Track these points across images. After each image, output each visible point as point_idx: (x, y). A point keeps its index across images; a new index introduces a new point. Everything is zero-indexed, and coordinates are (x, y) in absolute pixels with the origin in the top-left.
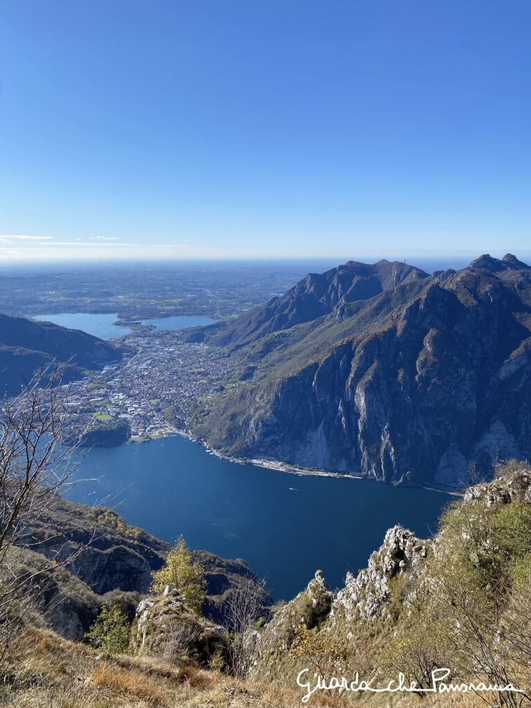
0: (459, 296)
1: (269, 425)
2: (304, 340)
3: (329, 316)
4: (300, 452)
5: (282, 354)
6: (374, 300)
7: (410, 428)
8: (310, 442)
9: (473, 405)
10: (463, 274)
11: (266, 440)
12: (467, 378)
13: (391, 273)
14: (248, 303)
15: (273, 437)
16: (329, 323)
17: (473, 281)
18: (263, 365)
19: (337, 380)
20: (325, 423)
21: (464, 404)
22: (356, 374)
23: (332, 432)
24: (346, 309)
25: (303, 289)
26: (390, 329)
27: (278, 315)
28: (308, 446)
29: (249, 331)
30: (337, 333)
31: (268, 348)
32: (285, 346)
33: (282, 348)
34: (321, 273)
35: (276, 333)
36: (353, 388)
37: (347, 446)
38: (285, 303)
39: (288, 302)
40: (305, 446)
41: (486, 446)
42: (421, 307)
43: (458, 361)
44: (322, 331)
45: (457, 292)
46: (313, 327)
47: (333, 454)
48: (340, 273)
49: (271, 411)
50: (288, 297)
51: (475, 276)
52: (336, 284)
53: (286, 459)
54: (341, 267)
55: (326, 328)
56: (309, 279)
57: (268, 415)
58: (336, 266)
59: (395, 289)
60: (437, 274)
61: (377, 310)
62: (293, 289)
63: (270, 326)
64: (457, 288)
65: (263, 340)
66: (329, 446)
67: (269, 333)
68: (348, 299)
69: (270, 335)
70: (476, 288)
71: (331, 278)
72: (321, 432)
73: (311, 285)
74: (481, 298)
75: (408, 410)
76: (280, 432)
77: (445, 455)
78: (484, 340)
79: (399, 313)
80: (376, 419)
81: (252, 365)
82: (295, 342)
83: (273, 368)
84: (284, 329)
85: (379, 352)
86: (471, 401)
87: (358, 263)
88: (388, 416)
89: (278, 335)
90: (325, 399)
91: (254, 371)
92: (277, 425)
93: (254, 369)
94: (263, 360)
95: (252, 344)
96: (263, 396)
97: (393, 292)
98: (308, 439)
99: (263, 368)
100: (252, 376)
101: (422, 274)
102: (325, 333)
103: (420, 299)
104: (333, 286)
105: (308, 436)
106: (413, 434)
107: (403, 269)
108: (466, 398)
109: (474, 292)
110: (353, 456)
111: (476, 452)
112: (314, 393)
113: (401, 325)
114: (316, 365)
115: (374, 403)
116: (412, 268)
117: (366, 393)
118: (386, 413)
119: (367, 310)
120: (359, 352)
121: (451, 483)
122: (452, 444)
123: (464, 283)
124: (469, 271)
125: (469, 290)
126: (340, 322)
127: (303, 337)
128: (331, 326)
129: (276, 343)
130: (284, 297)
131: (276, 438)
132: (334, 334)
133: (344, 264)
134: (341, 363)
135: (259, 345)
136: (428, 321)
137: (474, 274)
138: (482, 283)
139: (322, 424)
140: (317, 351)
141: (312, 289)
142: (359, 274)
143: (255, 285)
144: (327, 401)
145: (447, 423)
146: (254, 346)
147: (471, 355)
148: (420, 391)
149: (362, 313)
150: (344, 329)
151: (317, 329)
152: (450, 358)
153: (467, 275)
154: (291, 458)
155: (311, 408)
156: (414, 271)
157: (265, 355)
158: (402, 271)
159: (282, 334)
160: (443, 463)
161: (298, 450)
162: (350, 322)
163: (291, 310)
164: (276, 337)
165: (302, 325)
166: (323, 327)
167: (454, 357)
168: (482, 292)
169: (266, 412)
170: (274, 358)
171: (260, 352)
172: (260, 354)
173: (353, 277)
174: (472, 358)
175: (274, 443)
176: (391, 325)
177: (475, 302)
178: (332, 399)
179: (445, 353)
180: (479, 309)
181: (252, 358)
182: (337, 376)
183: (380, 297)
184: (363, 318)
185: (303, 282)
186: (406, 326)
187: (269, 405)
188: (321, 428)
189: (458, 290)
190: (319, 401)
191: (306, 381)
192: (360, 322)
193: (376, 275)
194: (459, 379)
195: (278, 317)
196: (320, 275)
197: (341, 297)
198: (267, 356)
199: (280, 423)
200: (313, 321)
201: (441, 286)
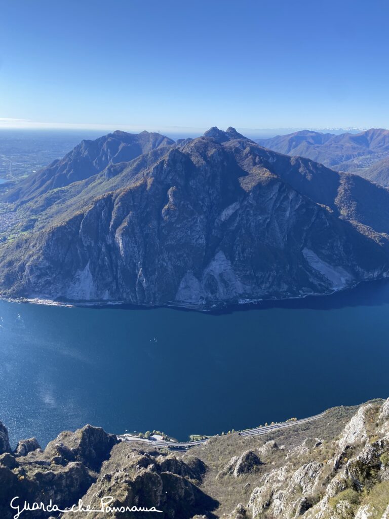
0: (193, 159)
1: (42, 268)
2: (79, 195)
3: (99, 175)
4: (70, 289)
5: (60, 208)
6: (134, 162)
7: (157, 261)
8: (79, 279)
9: (203, 241)
10: (196, 141)
11: (40, 281)
12: (198, 221)
13: (149, 141)
14: (38, 166)
15: (46, 278)
16: (99, 181)
17: (203, 146)
18: (43, 218)
19: (100, 227)
20: (91, 263)
21: (196, 241)
22: (115, 222)
23: (97, 269)
24: (112, 169)
25: (79, 153)
26: (141, 185)
27: (58, 174)
28: (77, 283)
29: (35, 188)
30: (106, 189)
31: (49, 202)
32: (64, 201)
33: (60, 203)
34: (93, 139)
35: (55, 190)
36: (113, 233)
37: (110, 279)
38: (64, 165)
39: (66, 164)
40: (75, 283)
41: (211, 270)
42: (165, 166)
43: (192, 208)
44: (94, 187)
45: (191, 155)
46: (87, 184)
47: (98, 287)
48: (109, 140)
49: (43, 257)
50: (67, 159)
51: (205, 143)
52: (105, 149)
53: (59, 295)
54: (110, 135)
55: (97, 185)
56: (84, 144)
57: (40, 260)
58: (106, 134)
59: (150, 153)
60: (180, 141)
61: (137, 170)
62: (71, 152)
63: (51, 184)
64: (191, 152)
65: (45, 196)
66: (95, 281)
67: (50, 190)
68: (115, 161)
69: (51, 191)
70: (205, 152)
71: (102, 145)
72: (88, 270)
73: (86, 150)
74: (208, 159)
75: (156, 248)
76: (52, 273)
77: (184, 279)
78: (211, 192)
79: (148, 172)
80: (131, 257)
81: (33, 217)
82: (72, 196)
83: (51, 219)
84: (64, 186)
85: (134, 203)
86: (201, 238)
87: (123, 132)
88: (140, 254)
89: (57, 191)
90: (91, 243)
91: (35, 222)
92: (49, 268)
93: (35, 220)
94: (44, 213)
95: (35, 200)
96: (36, 244)
97: (148, 155)
98: (77, 277)
99: (44, 219)
100: (33, 227)
101: (170, 142)
102: (96, 189)
103: (164, 160)
104: (103, 150)
105: (77, 274)
106: (159, 266)
107: (158, 138)
108: (198, 236)
109: (204, 155)
110: (115, 287)
111: (205, 275)
112: (81, 239)
113: (150, 181)
114: (82, 215)
115: (130, 244)
116: (164, 137)
117: (123, 237)
118: (139, 252)
119: (128, 170)
120: (117, 204)
121: (188, 299)
122: (188, 271)
123: (197, 148)
124: (201, 139)
125: (201, 154)
126: (108, 180)
127: (79, 192)
128: (101, 183)
129: (56, 198)
130: (64, 160)
131: (49, 278)
132: (103, 190)
133: (112, 133)
134: (103, 213)
135: (41, 201)
136: (170, 177)
137: (204, 141)
138: (209, 148)
139: (88, 264)
140: (86, 203)
141: (86, 153)
142: (124, 142)
143: (46, 151)
144: (93, 245)
145: (185, 255)
146: (37, 201)
147: (202, 204)
148: (165, 233)
149: (125, 172)
150: (111, 185)
151: (90, 186)
152: (186, 206)
153: (199, 142)
154: (62, 294)
155: (79, 252)
156: (166, 140)
157: (46, 208)
158: (157, 139)
159: (61, 190)
160: (182, 285)
161: (69, 287)
162: (116, 180)
163: (69, 171)
164: (55, 193)
165: (78, 183)
166: (94, 184)
167: (189, 206)
168: (209, 155)
169: (39, 257)
170: (53, 211)
171: (42, 206)
172: (41, 208)
173: (119, 144)
174: (202, 205)
175: (48, 283)
176: (142, 181)
177: (204, 162)
178: (96, 242)
179: (182, 202)
180: (207, 168)
181: (35, 212)
182: (100, 224)
183: (139, 159)
184: (125, 176)
185: (79, 147)
186: (153, 182)
187: (41, 251)
188: (87, 267)
189: (192, 153)
190: (86, 245)
191: (74, 229)
192: (123, 180)
193: (137, 142)
194: (193, 222)
195: (58, 176)
196: (93, 141)
197: (110, 159)
198: (47, 209)
199: (51, 266)
200: (87, 180)
201: (180, 150)
